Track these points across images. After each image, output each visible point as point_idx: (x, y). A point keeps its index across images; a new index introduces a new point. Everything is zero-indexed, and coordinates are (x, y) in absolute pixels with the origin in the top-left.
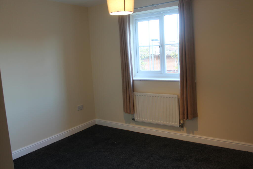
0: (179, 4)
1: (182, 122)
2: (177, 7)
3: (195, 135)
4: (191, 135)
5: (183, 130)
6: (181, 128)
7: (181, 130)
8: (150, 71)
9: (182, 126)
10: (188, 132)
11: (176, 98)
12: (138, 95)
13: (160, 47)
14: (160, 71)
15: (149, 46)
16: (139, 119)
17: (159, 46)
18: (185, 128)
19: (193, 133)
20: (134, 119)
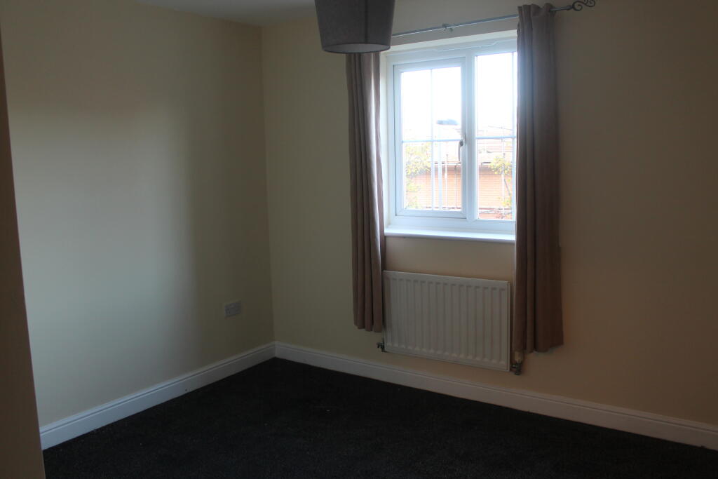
0: (519, 25)
1: (517, 359)
2: (513, 33)
6: (515, 374)
8: (432, 211)
9: (517, 369)
11: (503, 290)
12: (395, 279)
14: (460, 213)
15: (432, 141)
16: (396, 345)
17: (458, 142)
20: (384, 347)
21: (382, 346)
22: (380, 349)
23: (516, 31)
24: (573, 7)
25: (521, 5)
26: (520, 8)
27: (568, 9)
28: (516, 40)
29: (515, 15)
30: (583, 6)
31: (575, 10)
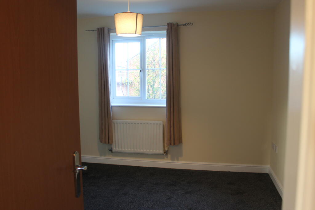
0: (167, 29)
1: (166, 149)
2: (165, 32)
3: (179, 162)
4: (176, 162)
5: (167, 157)
6: (165, 155)
7: (165, 157)
8: (128, 97)
9: (166, 153)
10: (173, 159)
11: (160, 124)
12: (117, 123)
13: (141, 71)
14: (140, 97)
15: (128, 70)
16: (117, 149)
17: (139, 71)
18: (169, 156)
19: (178, 160)
20: (112, 150)
21: (111, 150)
22: (110, 152)
23: (166, 31)
24: (185, 25)
25: (168, 22)
26: (168, 24)
27: (184, 25)
28: (166, 34)
29: (166, 26)
30: (189, 25)
31: (186, 26)
